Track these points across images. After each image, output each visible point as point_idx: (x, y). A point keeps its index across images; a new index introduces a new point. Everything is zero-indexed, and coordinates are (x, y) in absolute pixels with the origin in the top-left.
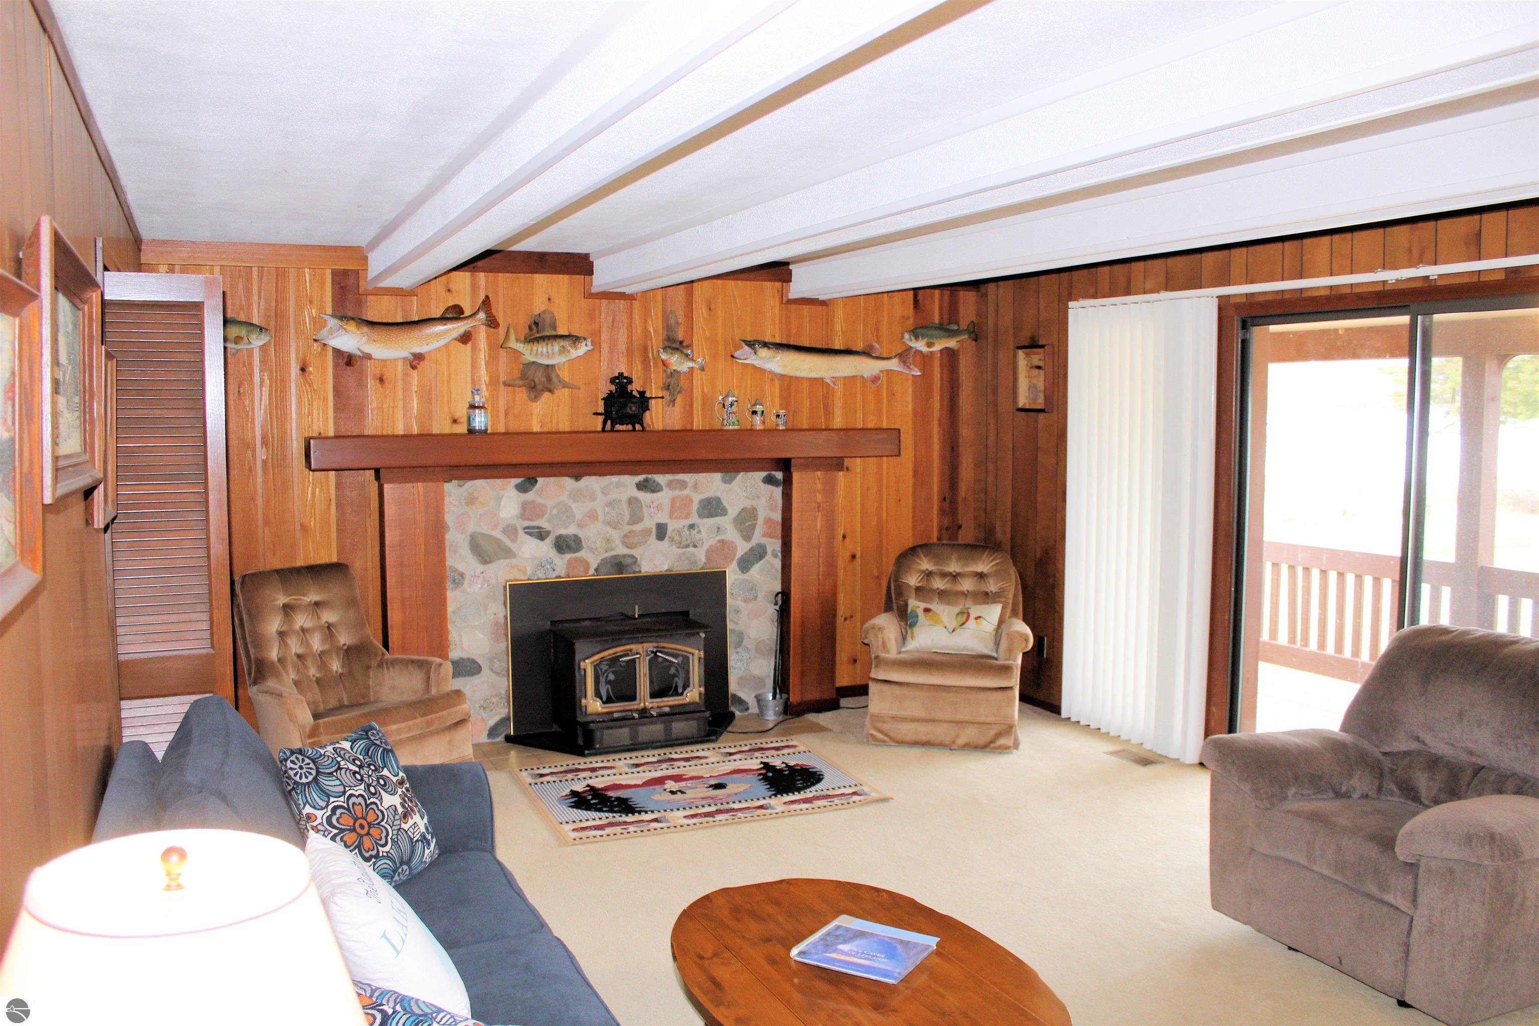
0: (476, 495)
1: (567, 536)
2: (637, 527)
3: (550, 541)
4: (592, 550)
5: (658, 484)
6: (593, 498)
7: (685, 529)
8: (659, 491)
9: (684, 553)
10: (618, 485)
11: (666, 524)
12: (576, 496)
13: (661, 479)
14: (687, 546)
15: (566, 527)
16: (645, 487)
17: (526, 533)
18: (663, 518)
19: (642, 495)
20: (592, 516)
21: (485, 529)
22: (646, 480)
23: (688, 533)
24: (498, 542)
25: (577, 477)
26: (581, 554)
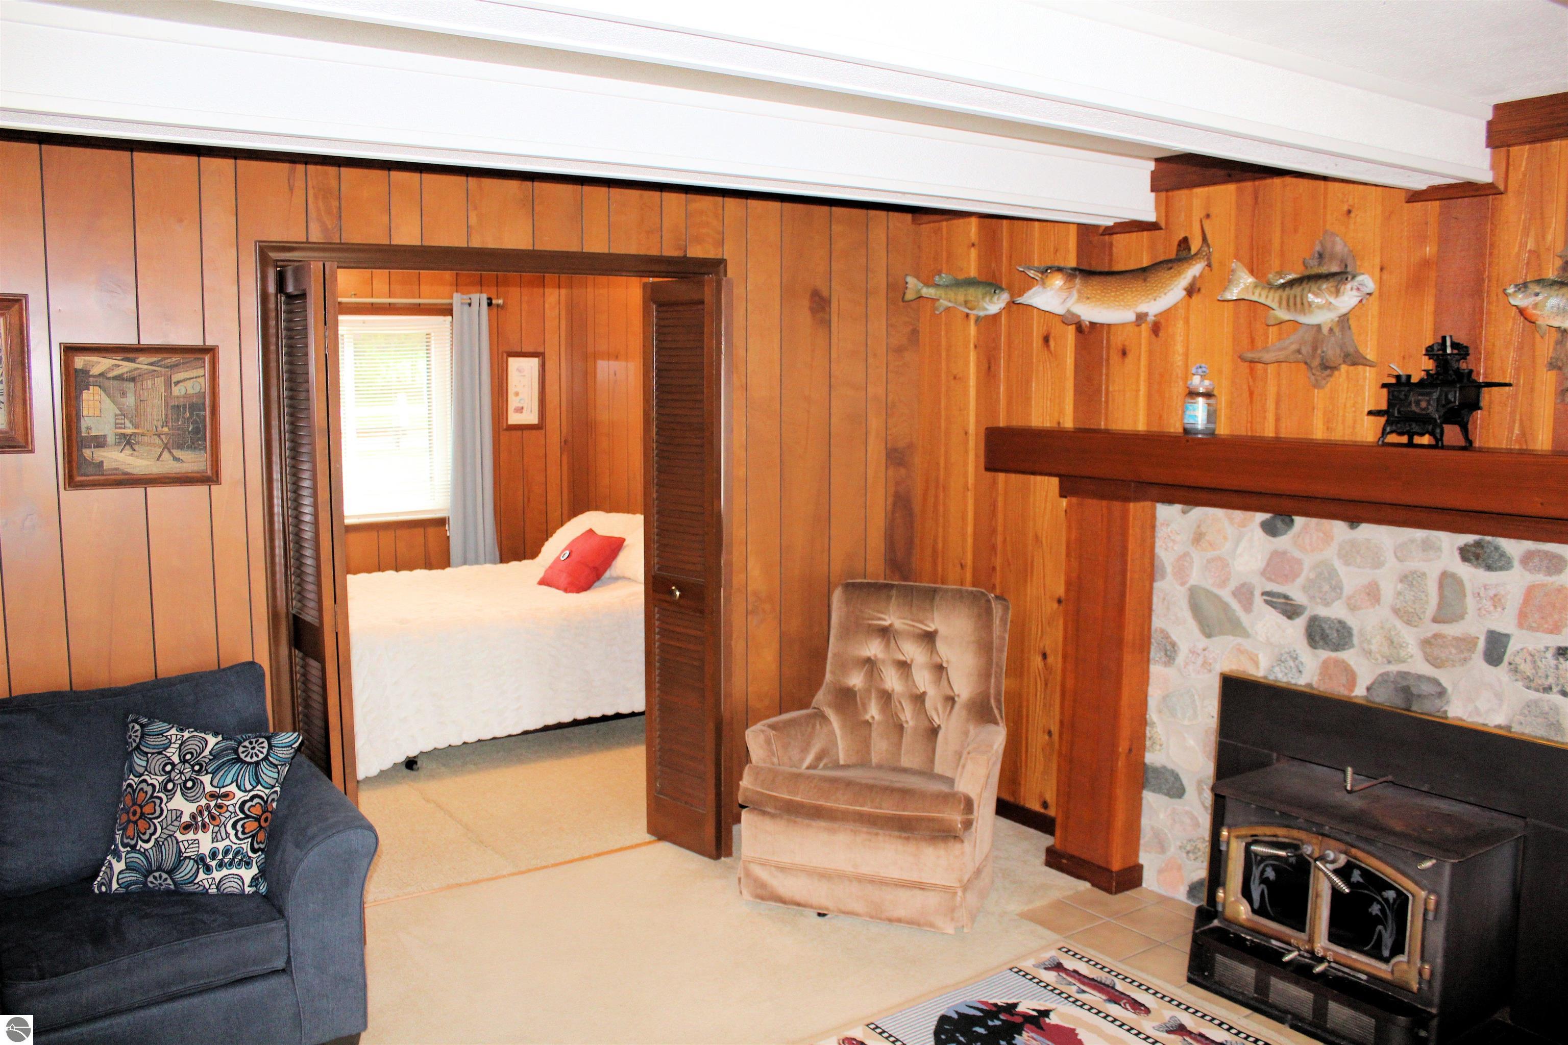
0: (1203, 529)
1: (1327, 620)
2: (1452, 630)
3: (1300, 623)
4: (1368, 653)
5: (1503, 555)
6: (1378, 564)
7: (1549, 655)
8: (1501, 569)
9: (1536, 702)
10: (1427, 546)
11: (1507, 636)
12: (1348, 554)
13: (1513, 547)
14: (1548, 689)
15: (1327, 604)
16: (1477, 557)
17: (1266, 602)
18: (1504, 623)
19: (1467, 572)
20: (1373, 593)
21: (1208, 583)
22: (1478, 544)
23: (1553, 662)
24: (1226, 607)
25: (1354, 521)
26: (1345, 655)
